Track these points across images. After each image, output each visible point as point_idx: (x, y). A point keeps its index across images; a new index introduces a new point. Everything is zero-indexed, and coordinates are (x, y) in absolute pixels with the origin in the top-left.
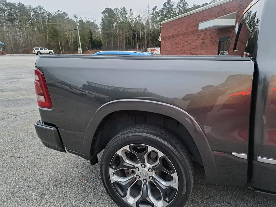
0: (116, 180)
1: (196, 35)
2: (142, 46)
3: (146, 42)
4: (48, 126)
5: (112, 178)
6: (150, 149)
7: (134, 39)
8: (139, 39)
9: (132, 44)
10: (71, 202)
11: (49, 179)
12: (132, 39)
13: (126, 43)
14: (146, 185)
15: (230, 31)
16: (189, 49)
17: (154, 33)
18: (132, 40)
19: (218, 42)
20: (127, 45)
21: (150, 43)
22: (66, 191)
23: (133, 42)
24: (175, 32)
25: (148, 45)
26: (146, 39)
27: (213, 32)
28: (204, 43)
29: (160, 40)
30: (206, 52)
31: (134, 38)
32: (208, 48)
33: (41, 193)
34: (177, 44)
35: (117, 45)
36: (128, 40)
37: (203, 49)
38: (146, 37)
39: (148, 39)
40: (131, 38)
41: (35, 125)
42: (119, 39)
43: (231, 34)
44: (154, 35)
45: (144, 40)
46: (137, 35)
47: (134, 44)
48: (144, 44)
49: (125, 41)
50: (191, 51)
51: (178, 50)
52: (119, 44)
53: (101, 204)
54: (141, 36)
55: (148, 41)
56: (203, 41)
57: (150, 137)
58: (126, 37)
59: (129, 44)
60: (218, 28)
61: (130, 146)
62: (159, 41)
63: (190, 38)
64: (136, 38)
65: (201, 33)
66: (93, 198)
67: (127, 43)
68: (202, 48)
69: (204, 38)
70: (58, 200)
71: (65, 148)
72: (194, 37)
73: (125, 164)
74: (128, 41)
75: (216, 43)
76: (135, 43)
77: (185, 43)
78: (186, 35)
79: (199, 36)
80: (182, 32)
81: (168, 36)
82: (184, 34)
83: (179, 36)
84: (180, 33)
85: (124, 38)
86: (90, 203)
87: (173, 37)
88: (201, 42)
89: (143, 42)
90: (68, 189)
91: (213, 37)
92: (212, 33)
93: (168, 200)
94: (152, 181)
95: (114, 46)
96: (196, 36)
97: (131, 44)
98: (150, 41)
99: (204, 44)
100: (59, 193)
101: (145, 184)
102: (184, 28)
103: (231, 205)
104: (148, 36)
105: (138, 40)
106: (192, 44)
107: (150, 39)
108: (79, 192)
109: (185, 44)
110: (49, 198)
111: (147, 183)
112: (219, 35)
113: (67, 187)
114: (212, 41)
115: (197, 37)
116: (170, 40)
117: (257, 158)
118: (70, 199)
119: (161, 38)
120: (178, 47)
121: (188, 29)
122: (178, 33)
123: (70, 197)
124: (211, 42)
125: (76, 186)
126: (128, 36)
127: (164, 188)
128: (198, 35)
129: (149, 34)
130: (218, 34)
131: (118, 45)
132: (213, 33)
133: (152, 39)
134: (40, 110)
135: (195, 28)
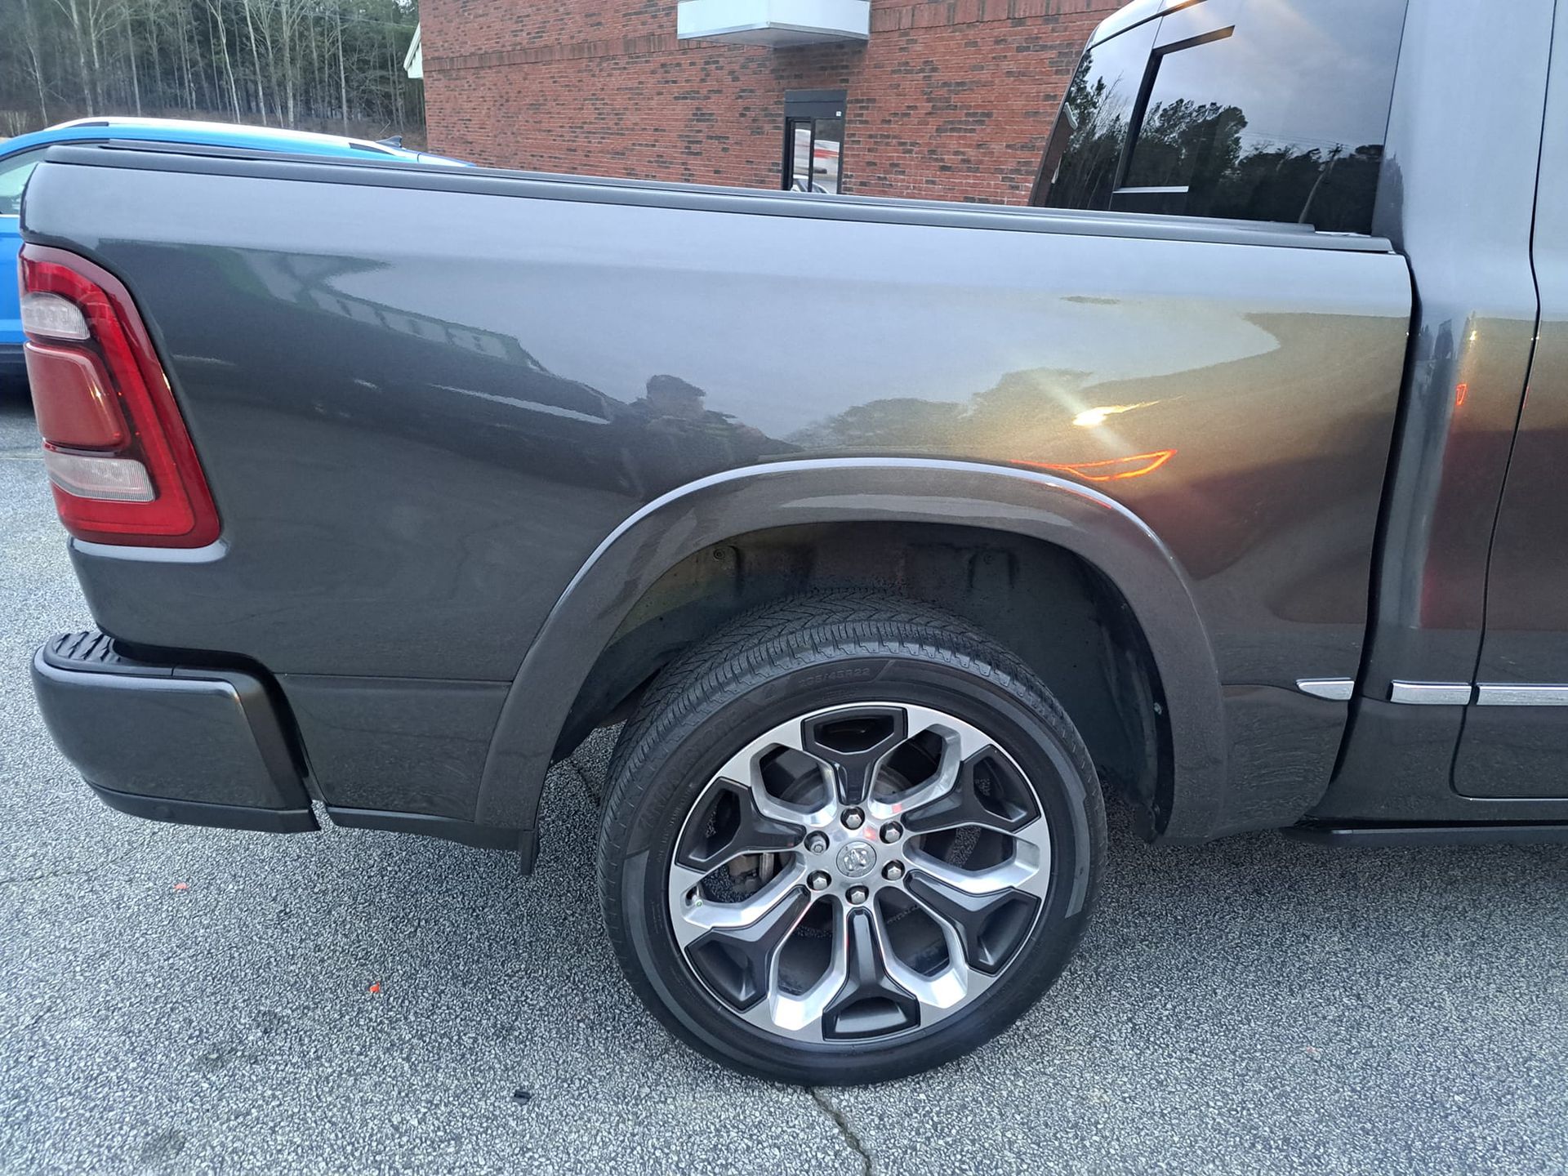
0: (709, 928)
1: (652, 66)
2: (269, 95)
3: (293, 75)
4: (178, 671)
5: (687, 919)
6: (920, 718)
7: (205, 43)
8: (237, 44)
9: (188, 76)
10: (396, 1129)
11: (126, 1031)
12: (191, 39)
13: (145, 64)
14: (864, 917)
15: (846, 67)
16: (613, 143)
17: (343, 21)
18: (185, 47)
19: (782, 119)
20: (153, 78)
21: (321, 81)
22: (310, 1074)
23: (194, 64)
24: (515, 33)
25: (307, 92)
26: (292, 49)
27: (750, 60)
28: (700, 116)
29: (415, 71)
30: (716, 172)
31: (204, 35)
32: (724, 149)
33: (137, 1138)
34: (535, 107)
35: (76, 75)
36: (154, 45)
37: (697, 154)
38: (292, 39)
39: (307, 57)
40: (178, 36)
41: (37, 675)
42: (85, 31)
43: (847, 81)
44: (343, 31)
45: (279, 59)
46: (220, 19)
47: (210, 78)
48: (281, 84)
49: (131, 47)
50: (632, 161)
51: (549, 148)
52: (90, 64)
53: (590, 1082)
54: (256, 29)
55: (307, 70)
56: (696, 103)
57: (923, 657)
58: (139, 26)
59: (168, 73)
60: (776, 43)
61: (803, 723)
62: (411, 75)
63: (618, 80)
64: (219, 38)
65: (685, 60)
66: (519, 1063)
67: (151, 65)
68: (695, 148)
69: (704, 92)
70: (298, 1140)
71: (318, 807)
72: (642, 78)
73: (764, 829)
74: (155, 51)
75: (767, 127)
76: (214, 75)
77: (588, 104)
78: (591, 59)
79: (669, 77)
80: (564, 38)
81: (472, 54)
82: (578, 48)
83: (549, 63)
84: (548, 39)
85: (124, 30)
86: (522, 1096)
87: (504, 60)
88: (683, 110)
89: (272, 69)
90: (318, 1058)
91: (752, 91)
92: (743, 67)
93: (991, 960)
94: (899, 884)
95: (47, 79)
96: (653, 72)
97: (181, 78)
98: (321, 69)
99: (703, 126)
100: (274, 1097)
101: (859, 912)
102: (578, 18)
103: (1176, 918)
104: (301, 35)
105: (232, 53)
106: (632, 118)
107: (321, 56)
108: (408, 1059)
109: (589, 113)
110: (222, 1144)
111: (869, 904)
112: (783, 82)
113: (297, 1047)
114: (747, 109)
115: (657, 76)
116: (489, 76)
117: (1391, 686)
118: (372, 1110)
119: (419, 55)
120: (545, 126)
121: (599, 24)
122: (539, 43)
123: (365, 1103)
124: (742, 115)
125: (358, 1025)
126: (152, 16)
127: (972, 905)
128: (663, 65)
129: (311, 22)
130: (777, 74)
131: (85, 73)
132: (753, 65)
133: (335, 57)
134: (83, 563)
135: (643, 24)
